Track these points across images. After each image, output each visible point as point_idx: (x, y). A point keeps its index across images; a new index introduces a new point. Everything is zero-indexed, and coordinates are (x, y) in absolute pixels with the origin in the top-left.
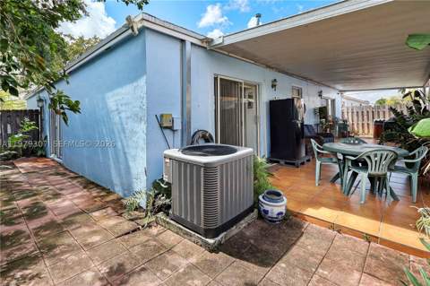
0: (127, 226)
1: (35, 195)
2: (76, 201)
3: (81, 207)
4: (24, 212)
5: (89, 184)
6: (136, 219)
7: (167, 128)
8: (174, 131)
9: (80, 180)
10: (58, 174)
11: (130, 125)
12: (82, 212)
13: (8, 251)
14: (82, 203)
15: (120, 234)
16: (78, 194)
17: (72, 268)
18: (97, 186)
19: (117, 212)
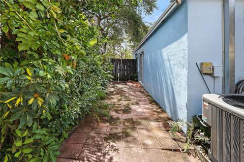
0: (171, 144)
1: (129, 100)
2: (145, 110)
3: (146, 115)
4: (123, 108)
5: (153, 102)
6: (179, 141)
7: (206, 74)
8: (214, 77)
9: (149, 97)
10: (140, 92)
11: (176, 70)
12: (146, 119)
13: (112, 127)
14: (148, 113)
15: (165, 147)
16: (147, 106)
17: (132, 157)
18: (157, 104)
19: (165, 127)
